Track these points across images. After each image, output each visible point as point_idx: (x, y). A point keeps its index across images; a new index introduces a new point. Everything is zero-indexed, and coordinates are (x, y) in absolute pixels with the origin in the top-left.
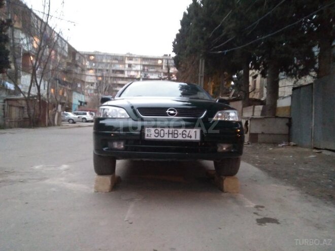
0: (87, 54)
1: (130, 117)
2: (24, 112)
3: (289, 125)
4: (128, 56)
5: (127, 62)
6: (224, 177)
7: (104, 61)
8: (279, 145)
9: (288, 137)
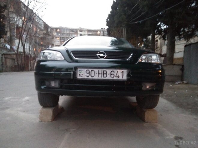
0: (55, 29)
1: (65, 60)
2: (14, 62)
3: (182, 70)
4: (80, 29)
5: (79, 33)
6: (145, 110)
7: (65, 32)
8: (176, 83)
9: (181, 78)
